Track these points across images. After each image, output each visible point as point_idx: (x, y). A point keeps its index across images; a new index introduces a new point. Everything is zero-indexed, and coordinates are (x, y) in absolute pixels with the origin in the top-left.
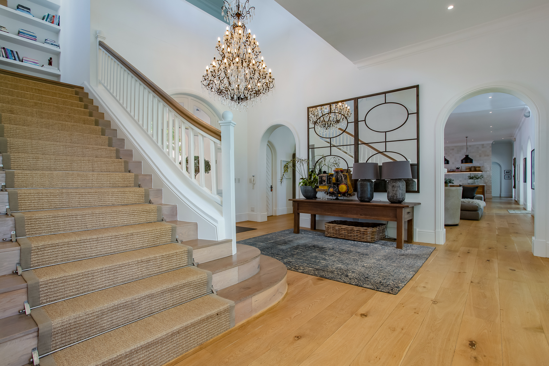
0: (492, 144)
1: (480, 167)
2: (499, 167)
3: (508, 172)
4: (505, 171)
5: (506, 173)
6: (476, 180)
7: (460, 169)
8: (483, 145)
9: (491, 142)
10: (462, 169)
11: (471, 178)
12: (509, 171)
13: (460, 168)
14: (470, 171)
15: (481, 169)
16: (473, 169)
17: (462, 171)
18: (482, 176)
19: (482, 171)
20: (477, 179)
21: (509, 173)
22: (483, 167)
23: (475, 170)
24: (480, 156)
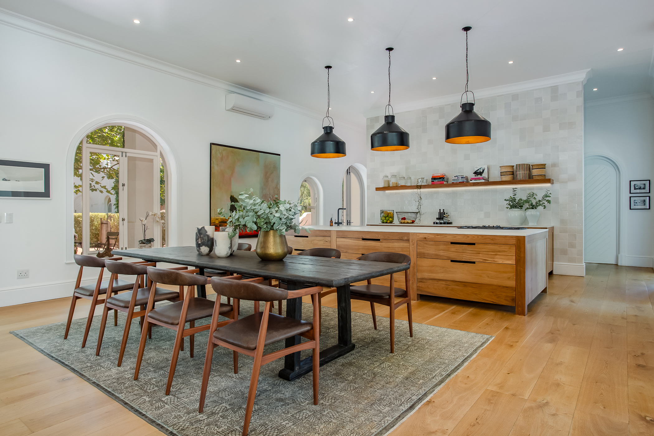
0: (587, 86)
1: (543, 166)
2: (612, 171)
3: (642, 186)
4: (633, 183)
5: (635, 189)
6: (531, 212)
7: (485, 175)
8: (554, 89)
9: (580, 76)
10: (491, 176)
11: (515, 204)
12: (644, 182)
13: (486, 171)
14: (514, 181)
15: (550, 172)
16: (521, 174)
17: (491, 180)
18: (547, 196)
19: (549, 181)
20: (533, 207)
21: (644, 188)
22: (554, 165)
23: (530, 179)
24: (546, 129)
